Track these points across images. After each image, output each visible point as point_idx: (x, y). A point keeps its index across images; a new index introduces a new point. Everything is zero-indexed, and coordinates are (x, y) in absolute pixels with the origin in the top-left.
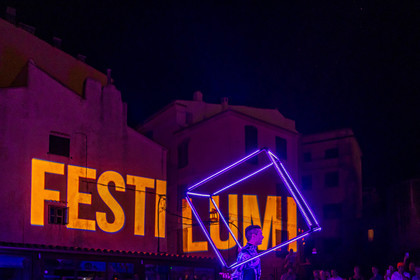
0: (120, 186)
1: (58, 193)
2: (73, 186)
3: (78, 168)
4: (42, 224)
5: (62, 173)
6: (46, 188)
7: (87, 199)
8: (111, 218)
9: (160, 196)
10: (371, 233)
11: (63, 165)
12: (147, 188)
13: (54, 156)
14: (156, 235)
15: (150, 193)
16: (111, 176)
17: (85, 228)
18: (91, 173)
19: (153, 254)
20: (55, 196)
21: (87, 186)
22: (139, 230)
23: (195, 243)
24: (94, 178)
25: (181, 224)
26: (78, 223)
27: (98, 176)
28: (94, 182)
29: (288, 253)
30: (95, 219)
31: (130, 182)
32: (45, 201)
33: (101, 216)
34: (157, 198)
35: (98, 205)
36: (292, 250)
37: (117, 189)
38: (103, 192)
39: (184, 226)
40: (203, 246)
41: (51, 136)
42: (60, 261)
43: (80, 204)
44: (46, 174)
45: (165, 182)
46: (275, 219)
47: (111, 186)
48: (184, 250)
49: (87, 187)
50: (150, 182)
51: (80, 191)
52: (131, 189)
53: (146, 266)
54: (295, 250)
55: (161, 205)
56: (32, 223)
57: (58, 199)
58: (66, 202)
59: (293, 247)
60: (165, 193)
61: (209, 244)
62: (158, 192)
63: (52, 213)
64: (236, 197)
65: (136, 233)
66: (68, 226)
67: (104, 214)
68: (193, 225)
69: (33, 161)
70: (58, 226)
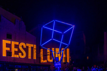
0: (25, 46)
2: (13, 46)
3: (14, 42)
4: (6, 56)
5: (10, 43)
6: (6, 47)
7: (16, 50)
9: (35, 49)
10: (88, 58)
11: (10, 41)
12: (31, 47)
13: (8, 39)
14: (34, 59)
15: (32, 48)
16: (22, 44)
17: (16, 57)
18: (17, 43)
19: (33, 63)
20: (8, 49)
21: (16, 46)
24: (18, 44)
26: (14, 56)
27: (19, 44)
28: (18, 46)
29: (67, 63)
30: (19, 55)
31: (27, 45)
32: (6, 50)
33: (20, 54)
35: (19, 51)
36: (68, 62)
37: (24, 47)
38: (20, 48)
39: (41, 56)
40: (45, 61)
41: (7, 34)
43: (15, 51)
45: (36, 45)
47: (22, 46)
48: (41, 62)
50: (32, 45)
51: (15, 48)
52: (27, 47)
54: (69, 62)
55: (35, 51)
56: (3, 56)
58: (11, 51)
59: (68, 61)
60: (36, 48)
61: (47, 61)
62: (34, 48)
63: (8, 53)
64: (54, 49)
65: (29, 58)
66: (12, 56)
67: (21, 53)
68: (43, 56)
69: (3, 40)
70: (9, 57)
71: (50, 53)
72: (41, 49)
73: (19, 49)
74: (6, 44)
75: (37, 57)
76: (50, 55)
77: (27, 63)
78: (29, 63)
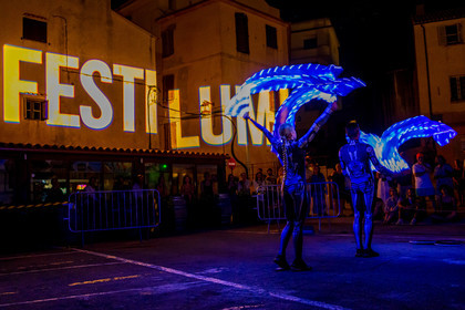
0: (107, 78)
1: (35, 84)
3: (58, 56)
4: (18, 120)
5: (40, 62)
6: (20, 79)
7: (69, 91)
8: (97, 113)
9: (150, 87)
11: (40, 53)
12: (136, 79)
13: (30, 42)
14: (147, 131)
15: (140, 84)
18: (73, 62)
19: (147, 151)
20: (31, 88)
21: (68, 76)
22: (129, 125)
23: (185, 139)
24: (77, 67)
25: (168, 117)
27: (81, 65)
28: (78, 72)
30: (79, 114)
31: (116, 72)
32: (21, 94)
34: (147, 89)
35: (82, 98)
37: (103, 80)
39: (172, 120)
40: (193, 142)
41: (24, 19)
42: (49, 162)
43: (61, 97)
44: (20, 62)
45: (155, 72)
46: (268, 111)
47: (96, 76)
48: (173, 147)
49: (69, 78)
50: (138, 73)
51: (61, 82)
52: (118, 80)
53: (147, 165)
55: (152, 97)
56: (6, 119)
57: (36, 92)
58: (45, 95)
60: (155, 84)
61: (201, 139)
62: (148, 83)
63: (28, 107)
64: (228, 87)
65: (125, 129)
66: (48, 122)
67: (90, 108)
68: (182, 119)
69: (6, 47)
70: (36, 122)
71: (213, 104)
72: (172, 88)
73: (80, 90)
74: (22, 64)
75: (159, 125)
76: (214, 117)
77: (128, 150)
78: (135, 150)
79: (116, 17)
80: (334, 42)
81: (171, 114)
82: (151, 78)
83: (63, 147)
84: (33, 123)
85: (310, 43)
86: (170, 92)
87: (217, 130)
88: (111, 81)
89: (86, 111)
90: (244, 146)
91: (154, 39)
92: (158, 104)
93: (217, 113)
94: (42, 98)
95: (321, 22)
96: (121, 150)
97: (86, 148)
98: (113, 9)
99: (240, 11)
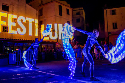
0: (24, 21)
1: (5, 22)
2: (10, 20)
3: (12, 15)
5: (6, 16)
6: (1, 21)
8: (22, 30)
11: (7, 14)
13: (4, 11)
14: (35, 35)
15: (33, 23)
16: (21, 18)
21: (14, 20)
22: (30, 34)
27: (18, 17)
28: (17, 19)
31: (27, 20)
32: (1, 25)
34: (35, 24)
35: (18, 26)
39: (42, 33)
40: (47, 38)
41: (2, 5)
42: (9, 43)
43: (12, 26)
44: (1, 16)
45: (37, 20)
47: (22, 21)
49: (14, 21)
50: (33, 20)
51: (12, 22)
52: (28, 22)
55: (36, 27)
57: (5, 24)
60: (37, 23)
61: (49, 38)
63: (3, 28)
65: (29, 35)
66: (8, 32)
70: (5, 32)
71: (53, 29)
72: (42, 24)
73: (17, 24)
75: (38, 34)
76: (53, 32)
77: (30, 40)
78: (32, 40)
79: (27, 5)
80: (84, 13)
81: (42, 31)
82: (36, 21)
83: (12, 39)
84: (4, 33)
85: (78, 14)
86: (41, 25)
87: (54, 35)
88: (26, 22)
89: (19, 29)
90: (60, 40)
91: (37, 11)
92: (38, 28)
93: (53, 31)
94: (7, 26)
95: (81, 8)
96: (28, 40)
97: (19, 39)
98: (27, 3)
99: (60, 5)
